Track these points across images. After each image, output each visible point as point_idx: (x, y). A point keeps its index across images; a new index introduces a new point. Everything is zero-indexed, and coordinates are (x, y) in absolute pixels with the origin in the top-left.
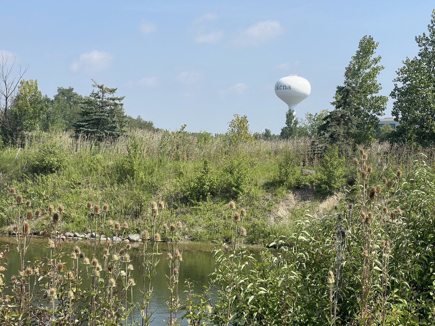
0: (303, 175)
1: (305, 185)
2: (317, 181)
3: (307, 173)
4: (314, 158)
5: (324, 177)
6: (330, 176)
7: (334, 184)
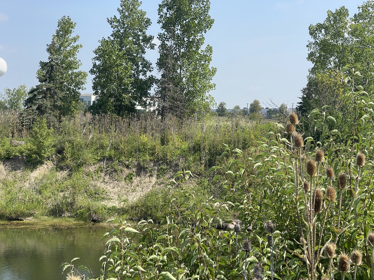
0: (12, 146)
1: (15, 156)
2: (27, 151)
3: (17, 144)
4: (23, 130)
5: (34, 147)
6: (40, 146)
7: (44, 154)
